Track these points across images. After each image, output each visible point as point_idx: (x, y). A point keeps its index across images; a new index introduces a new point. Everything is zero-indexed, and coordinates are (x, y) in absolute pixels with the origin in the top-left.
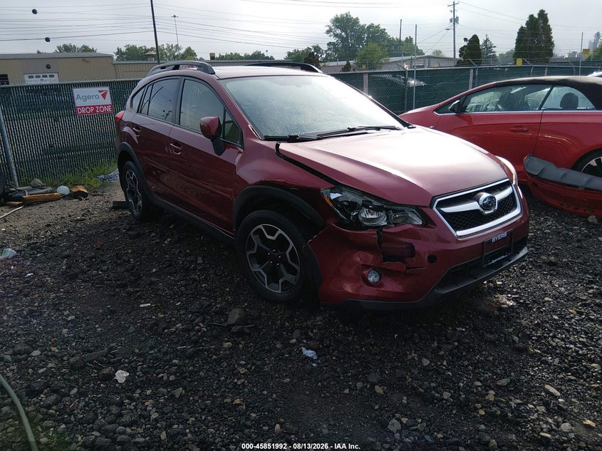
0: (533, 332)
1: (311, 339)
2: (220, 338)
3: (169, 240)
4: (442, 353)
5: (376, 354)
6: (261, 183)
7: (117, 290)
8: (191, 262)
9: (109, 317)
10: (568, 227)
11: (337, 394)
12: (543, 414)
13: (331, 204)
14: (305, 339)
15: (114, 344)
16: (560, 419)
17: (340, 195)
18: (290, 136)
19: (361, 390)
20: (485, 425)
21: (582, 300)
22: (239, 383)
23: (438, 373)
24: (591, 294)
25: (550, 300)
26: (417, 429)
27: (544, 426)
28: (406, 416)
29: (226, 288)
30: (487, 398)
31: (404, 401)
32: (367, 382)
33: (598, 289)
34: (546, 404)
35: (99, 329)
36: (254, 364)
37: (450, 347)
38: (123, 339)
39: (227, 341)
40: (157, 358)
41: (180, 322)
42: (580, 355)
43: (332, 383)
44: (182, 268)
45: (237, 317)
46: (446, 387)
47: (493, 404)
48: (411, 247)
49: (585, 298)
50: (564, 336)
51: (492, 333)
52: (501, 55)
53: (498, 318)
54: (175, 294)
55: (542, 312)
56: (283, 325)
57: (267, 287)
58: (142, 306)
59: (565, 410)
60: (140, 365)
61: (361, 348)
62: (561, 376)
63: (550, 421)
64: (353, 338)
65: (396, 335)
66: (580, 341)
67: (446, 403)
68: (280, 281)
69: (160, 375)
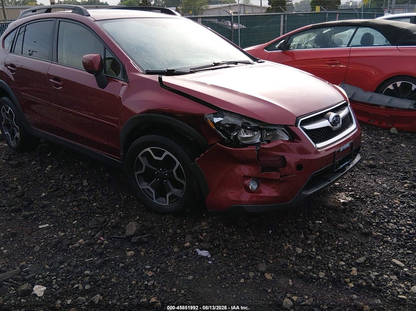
0: (372, 220)
1: (201, 241)
2: (121, 248)
3: (50, 166)
4: (309, 242)
5: (258, 248)
6: (149, 111)
7: (12, 214)
8: (77, 185)
9: (11, 239)
10: (377, 138)
11: (235, 283)
12: (396, 282)
13: (214, 128)
14: (197, 242)
15: (24, 263)
16: (409, 284)
17: (222, 119)
18: (168, 70)
19: (254, 278)
20: (357, 295)
21: (402, 192)
22: (150, 284)
23: (312, 258)
24: (406, 187)
25: (378, 194)
26: (306, 304)
27: (399, 290)
28: (295, 295)
29: (116, 205)
30: (352, 273)
31: (291, 283)
32: (258, 272)
33: (410, 183)
34: (397, 274)
35: (5, 251)
36: (158, 267)
37: (314, 236)
38: (31, 257)
39: (129, 251)
40: (68, 271)
41: (82, 238)
42: (411, 234)
43: (229, 275)
44: (70, 190)
45: (135, 229)
46: (319, 268)
47: (358, 278)
48: (283, 158)
49: (403, 191)
50: (395, 221)
51: (342, 223)
52: (296, 4)
53: (344, 211)
54: (69, 214)
55: (374, 204)
56: (175, 233)
57: (155, 201)
58: (41, 227)
59: (411, 277)
60: (54, 279)
61: (245, 244)
62: (401, 251)
63: (403, 286)
64: (237, 237)
65: (270, 232)
66: (408, 224)
67: (322, 281)
68: (168, 196)
69: (76, 286)
